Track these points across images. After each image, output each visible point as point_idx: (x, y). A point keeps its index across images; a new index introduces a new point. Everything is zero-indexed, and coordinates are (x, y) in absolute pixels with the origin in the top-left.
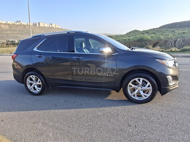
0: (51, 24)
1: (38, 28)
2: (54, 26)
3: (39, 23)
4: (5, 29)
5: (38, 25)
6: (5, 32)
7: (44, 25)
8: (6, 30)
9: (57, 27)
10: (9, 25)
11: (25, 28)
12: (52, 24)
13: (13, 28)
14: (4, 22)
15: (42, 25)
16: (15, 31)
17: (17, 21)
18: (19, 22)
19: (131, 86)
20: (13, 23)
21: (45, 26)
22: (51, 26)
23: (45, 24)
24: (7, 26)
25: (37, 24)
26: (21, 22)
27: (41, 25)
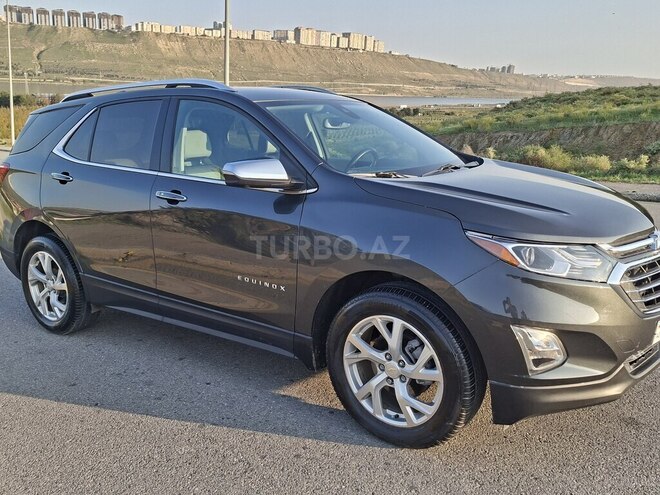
0: (346, 35)
1: (293, 53)
2: (357, 42)
3: (297, 31)
4: (171, 55)
5: (291, 40)
6: (170, 70)
7: (319, 37)
8: (173, 62)
9: (370, 47)
10: (184, 38)
11: (244, 51)
12: (352, 36)
13: (199, 54)
14: (169, 30)
15: (308, 39)
16: (206, 64)
17: (215, 23)
18: (223, 29)
19: (358, 351)
20: (201, 31)
21: (323, 44)
22: (344, 43)
23: (323, 35)
24: (178, 46)
25: (291, 35)
26: (230, 26)
27: (303, 41)
